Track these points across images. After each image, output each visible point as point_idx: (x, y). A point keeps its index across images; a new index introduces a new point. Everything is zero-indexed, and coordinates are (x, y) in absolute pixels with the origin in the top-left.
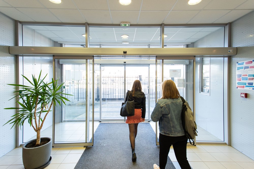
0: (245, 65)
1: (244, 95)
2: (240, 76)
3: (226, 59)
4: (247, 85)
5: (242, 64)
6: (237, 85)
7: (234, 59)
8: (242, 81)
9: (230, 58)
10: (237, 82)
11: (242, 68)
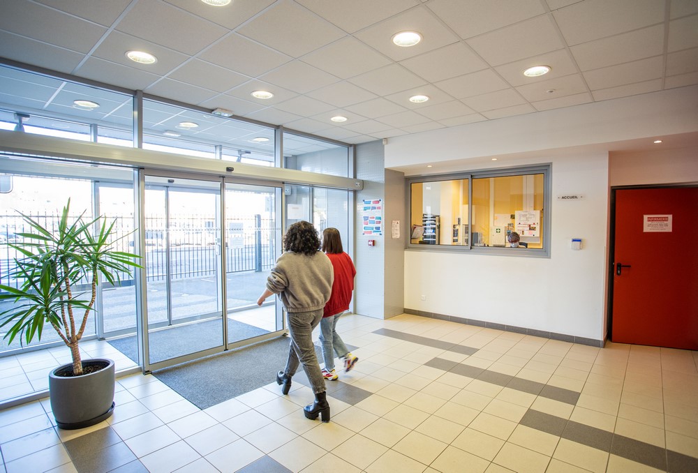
0: (372, 205)
1: (371, 243)
2: (366, 218)
3: (351, 194)
4: (374, 230)
5: (369, 203)
6: (364, 230)
7: (361, 196)
8: (370, 225)
9: (355, 192)
10: (364, 226)
11: (369, 208)
